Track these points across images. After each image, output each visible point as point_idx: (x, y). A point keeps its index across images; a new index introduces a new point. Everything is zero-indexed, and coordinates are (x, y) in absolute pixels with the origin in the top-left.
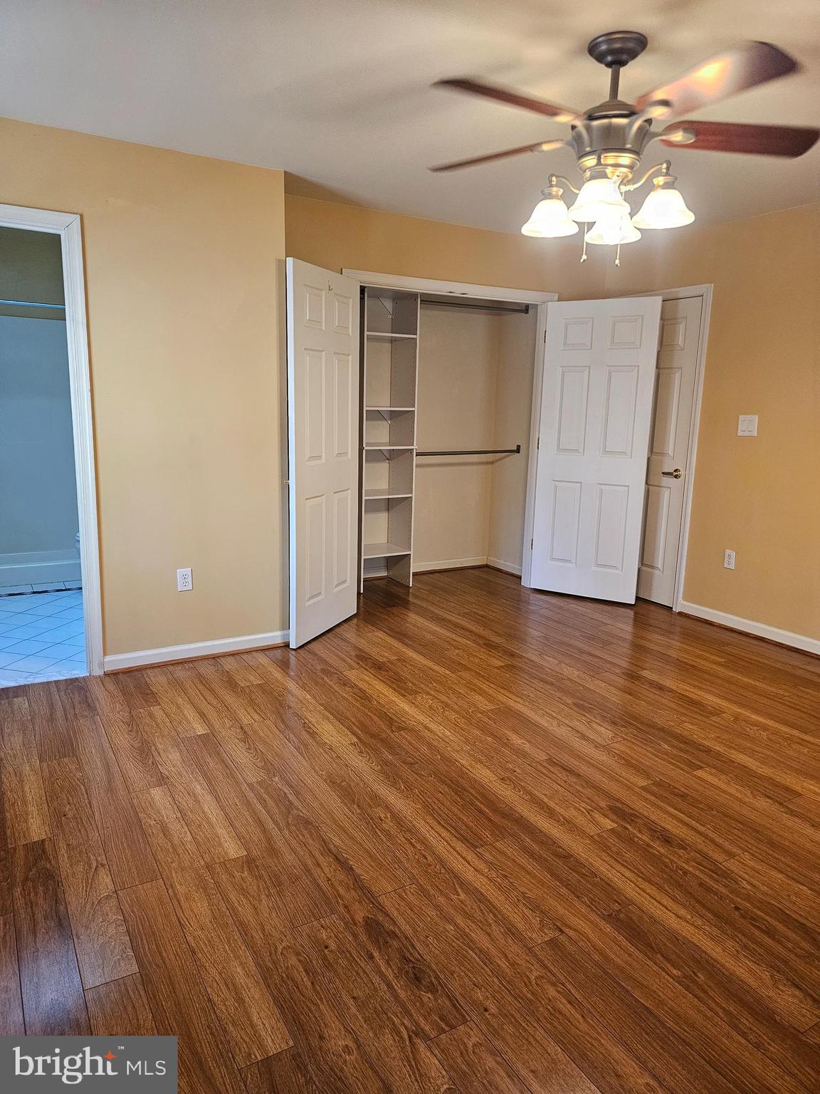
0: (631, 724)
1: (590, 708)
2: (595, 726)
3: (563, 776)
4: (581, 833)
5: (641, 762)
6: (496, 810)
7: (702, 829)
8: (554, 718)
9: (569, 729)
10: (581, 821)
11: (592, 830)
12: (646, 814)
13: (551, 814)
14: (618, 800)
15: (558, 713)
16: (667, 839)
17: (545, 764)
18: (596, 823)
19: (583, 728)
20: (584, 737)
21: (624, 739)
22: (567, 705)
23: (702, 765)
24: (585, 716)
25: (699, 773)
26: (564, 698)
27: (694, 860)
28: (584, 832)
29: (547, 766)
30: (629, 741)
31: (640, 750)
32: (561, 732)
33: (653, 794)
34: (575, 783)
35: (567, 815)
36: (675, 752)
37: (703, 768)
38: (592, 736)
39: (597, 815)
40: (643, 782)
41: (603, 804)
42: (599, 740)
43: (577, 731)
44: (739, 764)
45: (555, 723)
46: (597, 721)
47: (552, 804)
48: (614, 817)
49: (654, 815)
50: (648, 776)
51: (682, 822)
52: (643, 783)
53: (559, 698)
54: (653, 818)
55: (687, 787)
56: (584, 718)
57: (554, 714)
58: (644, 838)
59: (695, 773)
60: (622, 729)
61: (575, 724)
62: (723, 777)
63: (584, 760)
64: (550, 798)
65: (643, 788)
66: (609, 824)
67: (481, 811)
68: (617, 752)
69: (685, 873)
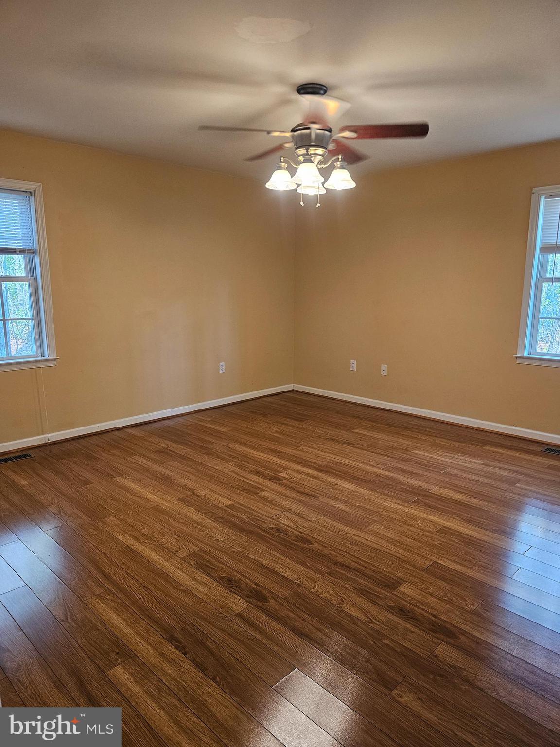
0: (266, 532)
1: (298, 541)
2: (293, 525)
3: (306, 491)
4: (293, 470)
5: (263, 504)
6: (333, 473)
7: (241, 478)
8: (324, 526)
9: (310, 519)
10: (295, 474)
11: (289, 472)
12: (265, 480)
13: (308, 475)
14: (278, 484)
15: (321, 531)
16: (257, 473)
17: (318, 495)
18: (288, 474)
19: (301, 521)
20: (299, 515)
21: (271, 518)
22: (317, 541)
23: (226, 508)
24: (301, 532)
25: (229, 503)
26: (321, 548)
27: (248, 468)
28: (293, 471)
29: (316, 494)
30: (269, 517)
31: (262, 512)
32: (315, 516)
33: (259, 488)
34: (299, 488)
35: (301, 475)
36: (239, 514)
37: (226, 507)
38: (293, 517)
39: (287, 477)
40: (264, 493)
41: (285, 481)
42: (289, 515)
43: (304, 518)
44: (202, 512)
45: (321, 522)
46: (291, 529)
47: (308, 478)
48: (279, 477)
49: (261, 480)
50: (261, 498)
51: (249, 479)
53: (325, 547)
55: (241, 495)
56: (301, 530)
57: (324, 529)
59: (232, 503)
60: (272, 526)
61: (307, 524)
62: (216, 503)
63: (297, 500)
64: (310, 480)
65: (264, 490)
66: (282, 475)
67: (339, 472)
68: (278, 508)
69: (253, 465)
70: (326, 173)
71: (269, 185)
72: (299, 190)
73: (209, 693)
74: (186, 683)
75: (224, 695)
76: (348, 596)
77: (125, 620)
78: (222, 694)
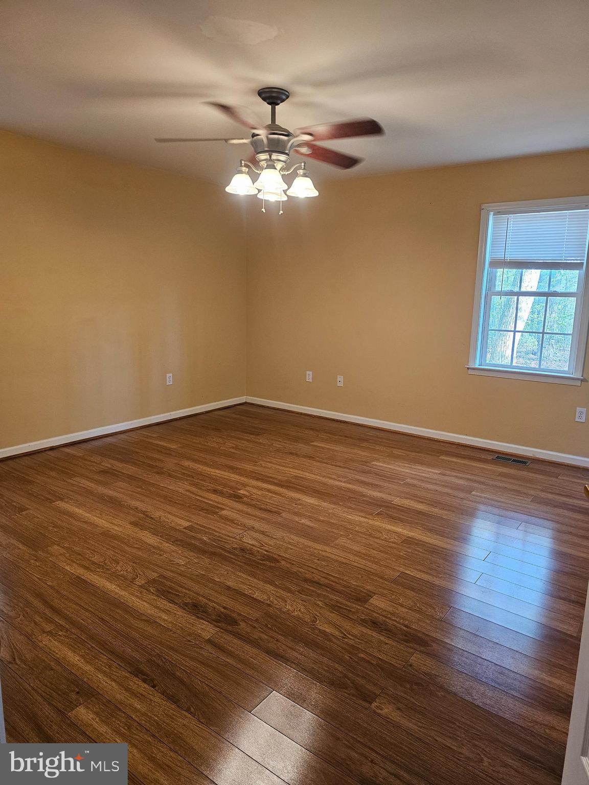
0: (230, 552)
1: (264, 560)
2: (257, 544)
3: (269, 508)
5: (225, 524)
6: (295, 488)
7: (198, 498)
9: (275, 537)
10: (255, 491)
11: (249, 488)
12: (224, 499)
13: (269, 491)
14: (238, 502)
15: (287, 548)
16: (215, 491)
17: (281, 511)
18: (247, 491)
19: (266, 540)
20: (263, 533)
21: (234, 538)
22: (285, 559)
23: (184, 530)
24: (266, 551)
25: (187, 524)
26: (288, 566)
27: (205, 487)
28: (253, 487)
30: (231, 537)
31: (224, 532)
32: (280, 534)
33: (218, 508)
34: (261, 505)
35: (262, 492)
36: (199, 536)
37: (184, 528)
38: (257, 535)
39: (247, 494)
41: (245, 499)
42: (252, 533)
43: (268, 536)
44: (158, 536)
45: (286, 539)
46: (256, 549)
47: (270, 494)
48: (239, 495)
49: (219, 499)
50: (221, 517)
51: (207, 499)
52: (224, 512)
53: (293, 564)
54: (220, 498)
55: (199, 515)
56: (267, 549)
57: (290, 546)
58: (225, 490)
59: (190, 524)
60: (236, 546)
61: (272, 543)
62: (173, 524)
63: (259, 518)
64: (272, 497)
65: (223, 509)
66: (241, 492)
68: (239, 527)
69: (210, 483)
70: (289, 180)
71: (228, 189)
72: (260, 196)
73: (184, 725)
74: (158, 717)
75: (200, 726)
76: (320, 613)
77: (82, 656)
78: (198, 725)
